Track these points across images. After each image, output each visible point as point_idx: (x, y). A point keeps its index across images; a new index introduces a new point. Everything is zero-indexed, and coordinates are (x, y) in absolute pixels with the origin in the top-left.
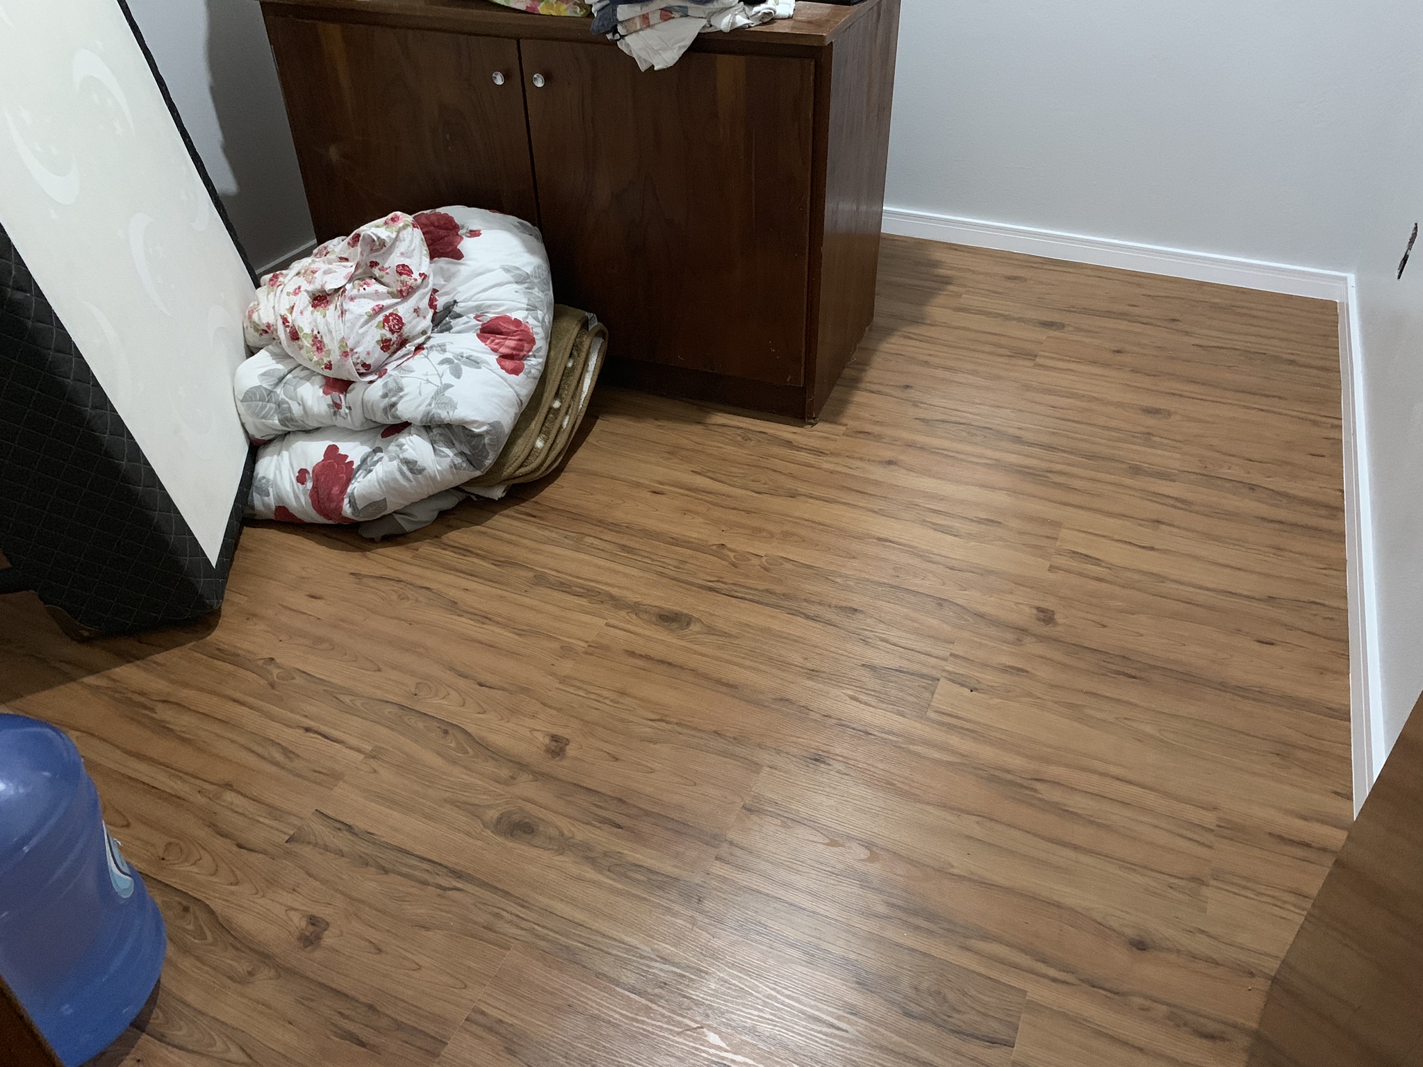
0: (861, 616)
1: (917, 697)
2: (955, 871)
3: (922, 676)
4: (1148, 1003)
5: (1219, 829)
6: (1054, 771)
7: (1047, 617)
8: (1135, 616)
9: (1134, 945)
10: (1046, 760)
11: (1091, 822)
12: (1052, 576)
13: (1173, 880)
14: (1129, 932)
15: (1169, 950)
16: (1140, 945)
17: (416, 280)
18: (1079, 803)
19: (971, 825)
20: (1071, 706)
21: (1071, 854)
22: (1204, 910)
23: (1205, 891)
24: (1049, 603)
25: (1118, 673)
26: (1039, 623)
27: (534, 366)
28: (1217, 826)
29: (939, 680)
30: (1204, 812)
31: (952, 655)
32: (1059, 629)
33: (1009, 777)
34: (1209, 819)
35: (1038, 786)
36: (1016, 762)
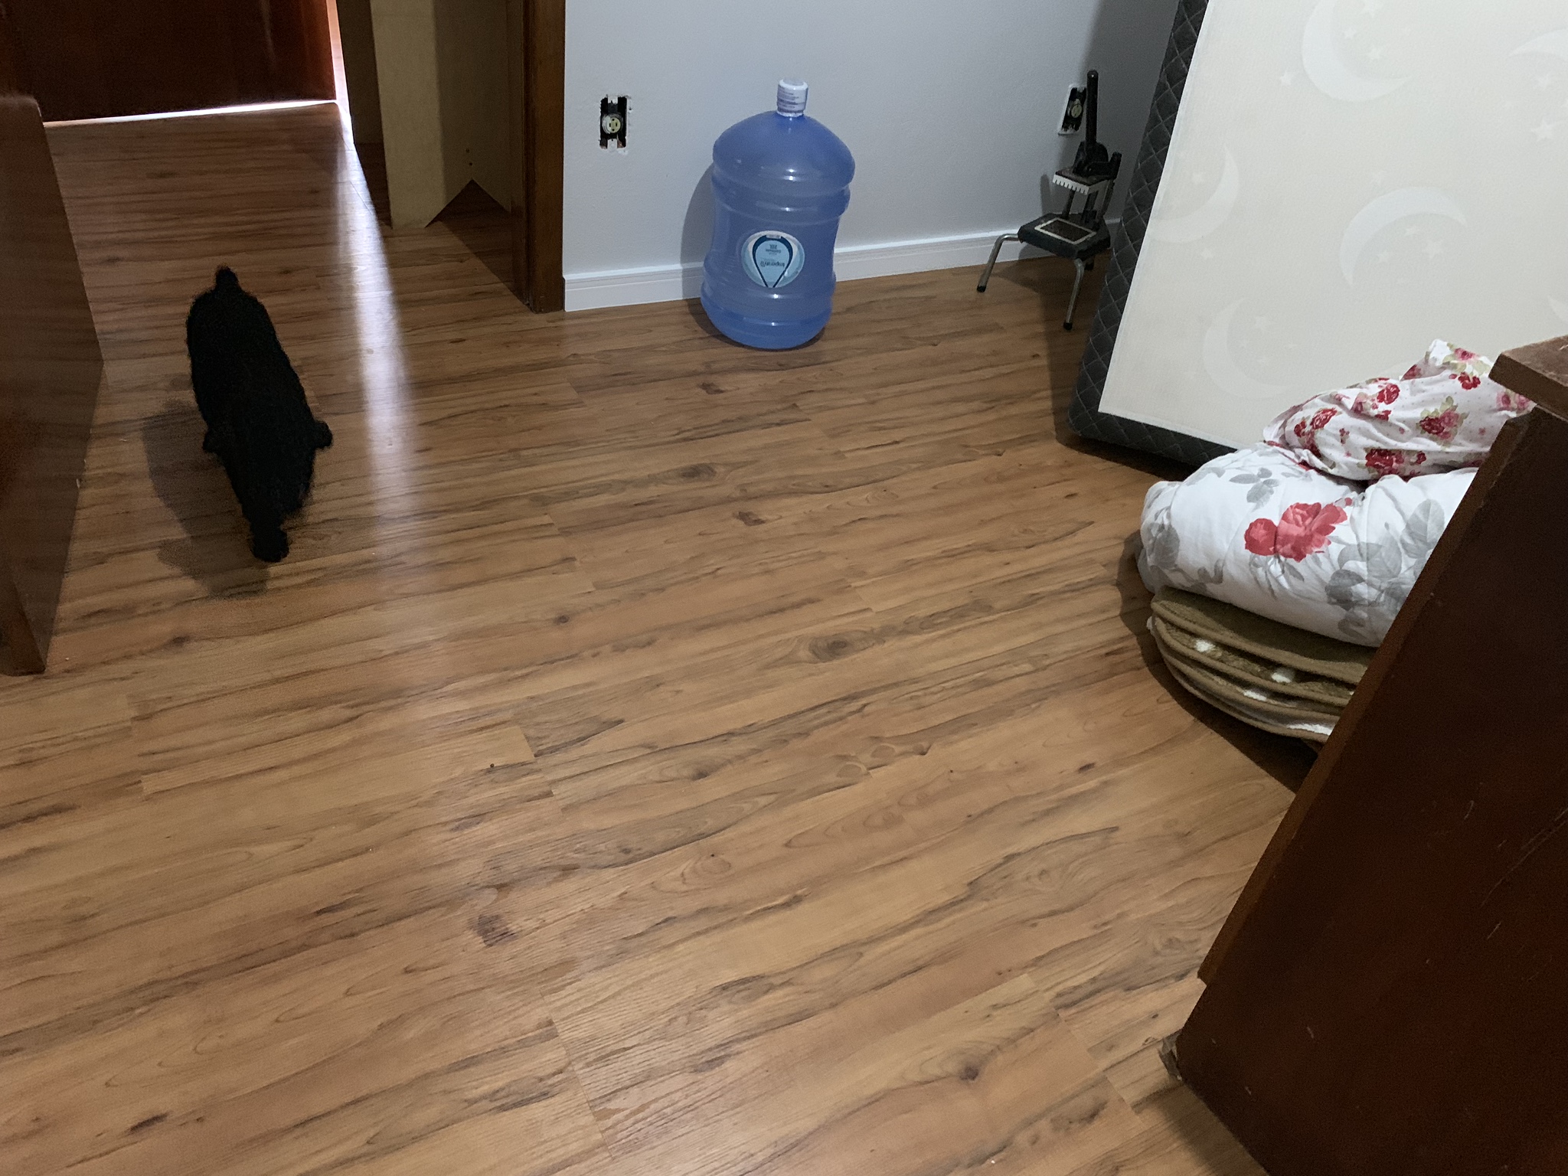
0: (686, 772)
1: (538, 724)
2: (369, 608)
3: (554, 750)
4: (156, 608)
5: (137, 780)
6: (343, 736)
7: (492, 930)
8: (375, 1025)
9: (184, 638)
10: (356, 742)
11: (276, 711)
12: (539, 1014)
13: (169, 705)
14: (193, 645)
15: (151, 651)
16: (179, 641)
17: (1375, 407)
18: (297, 721)
19: (385, 645)
20: (373, 821)
21: (278, 673)
22: (130, 696)
23: (134, 713)
24: (504, 959)
25: (343, 906)
26: (495, 913)
27: (1267, 571)
28: (140, 782)
29: (536, 756)
30: (159, 788)
31: (549, 794)
32: (463, 921)
33: (383, 704)
34: (149, 785)
35: (349, 713)
36: (387, 722)
